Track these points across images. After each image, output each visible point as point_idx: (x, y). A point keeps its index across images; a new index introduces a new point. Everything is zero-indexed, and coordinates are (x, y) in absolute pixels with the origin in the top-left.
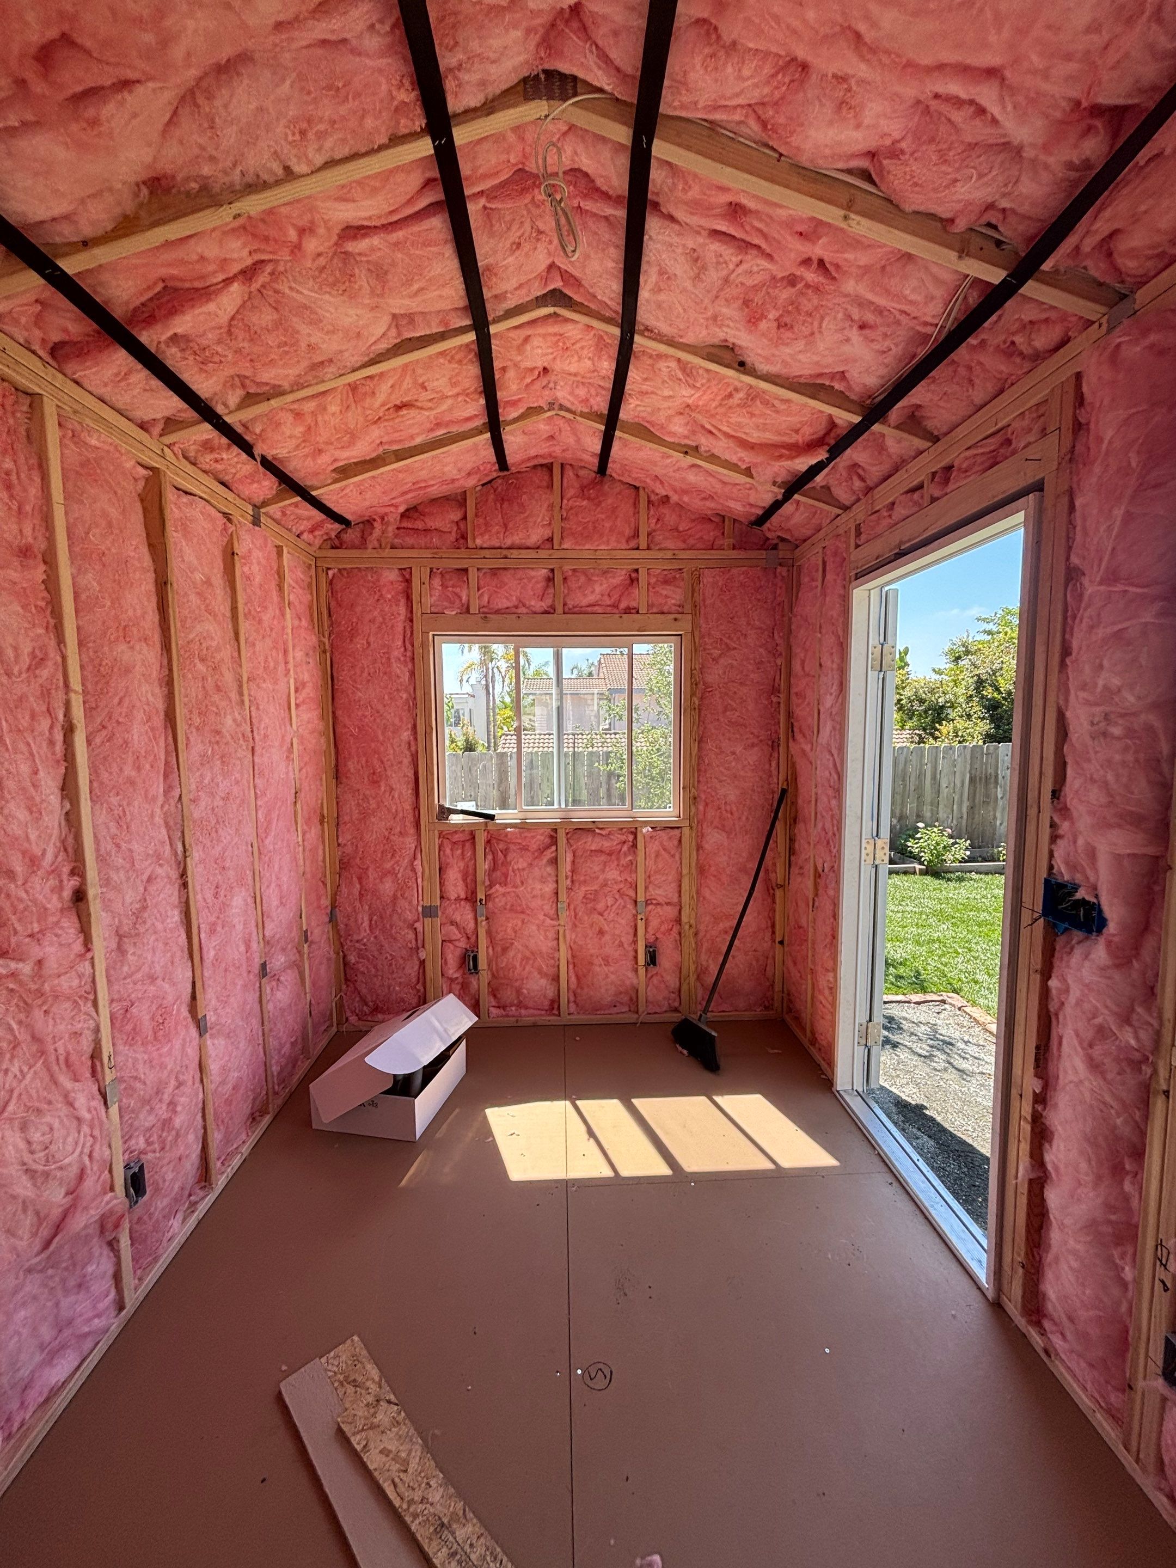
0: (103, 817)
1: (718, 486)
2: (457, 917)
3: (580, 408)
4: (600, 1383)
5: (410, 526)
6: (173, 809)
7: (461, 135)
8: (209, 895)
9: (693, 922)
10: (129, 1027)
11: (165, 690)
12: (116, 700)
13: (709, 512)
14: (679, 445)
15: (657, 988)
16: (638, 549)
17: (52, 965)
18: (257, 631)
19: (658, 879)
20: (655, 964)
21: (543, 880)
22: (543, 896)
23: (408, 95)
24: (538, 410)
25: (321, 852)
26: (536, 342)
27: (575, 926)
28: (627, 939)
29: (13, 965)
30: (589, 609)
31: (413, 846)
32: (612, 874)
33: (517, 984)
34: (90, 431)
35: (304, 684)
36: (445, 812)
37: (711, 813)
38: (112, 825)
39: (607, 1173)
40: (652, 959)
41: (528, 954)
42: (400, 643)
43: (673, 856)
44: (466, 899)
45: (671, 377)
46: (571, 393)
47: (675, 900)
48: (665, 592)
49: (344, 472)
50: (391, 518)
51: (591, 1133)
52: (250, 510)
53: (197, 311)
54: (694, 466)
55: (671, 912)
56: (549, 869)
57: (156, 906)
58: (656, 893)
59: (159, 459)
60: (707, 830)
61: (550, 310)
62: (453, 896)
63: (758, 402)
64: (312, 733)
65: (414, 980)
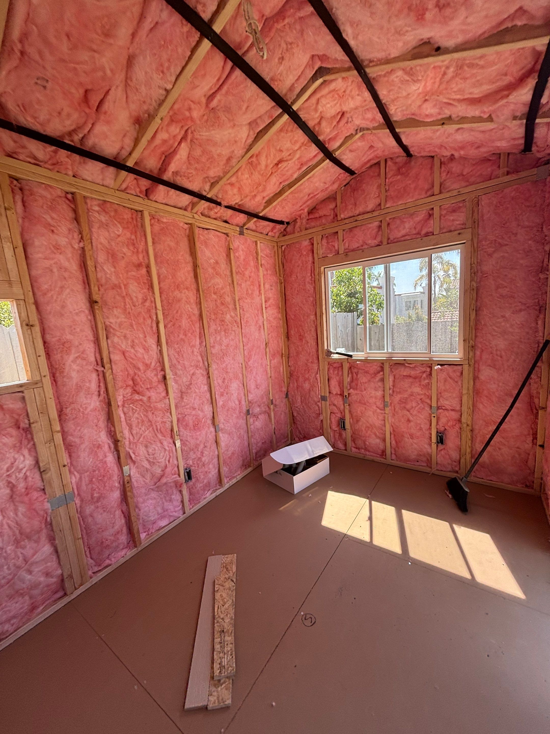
0: (172, 352)
1: (481, 136)
2: (336, 403)
3: (371, 125)
4: (308, 623)
5: (313, 217)
6: (203, 350)
7: (217, 28)
8: (220, 381)
9: (469, 423)
10: (184, 423)
11: (199, 306)
12: (175, 312)
13: (485, 155)
14: (438, 120)
15: (443, 457)
16: (433, 195)
17: (153, 398)
18: (242, 279)
19: (446, 395)
20: (442, 443)
21: (376, 389)
22: (376, 398)
23: (187, 27)
24: (351, 136)
25: (281, 369)
26: (323, 101)
27: (394, 415)
28: (425, 427)
29: (141, 397)
30: (403, 239)
31: (317, 368)
32: (417, 389)
33: (363, 439)
34: (162, 217)
35: (269, 299)
36: (329, 353)
37: (485, 356)
38: (176, 354)
39: (367, 538)
40: (441, 440)
41: (368, 425)
42: (309, 274)
43: (457, 382)
44: (341, 394)
45: (402, 82)
46: (364, 119)
47: (458, 408)
48: (452, 218)
49: (269, 202)
50: (303, 216)
51: (370, 519)
52: (238, 229)
53: (174, 161)
54: (459, 129)
55: (455, 415)
56: (380, 384)
57: (196, 384)
58: (445, 403)
59: (191, 219)
60: (483, 367)
61: (320, 81)
62: (334, 393)
63: (466, 68)
64: (274, 319)
65: (319, 428)
